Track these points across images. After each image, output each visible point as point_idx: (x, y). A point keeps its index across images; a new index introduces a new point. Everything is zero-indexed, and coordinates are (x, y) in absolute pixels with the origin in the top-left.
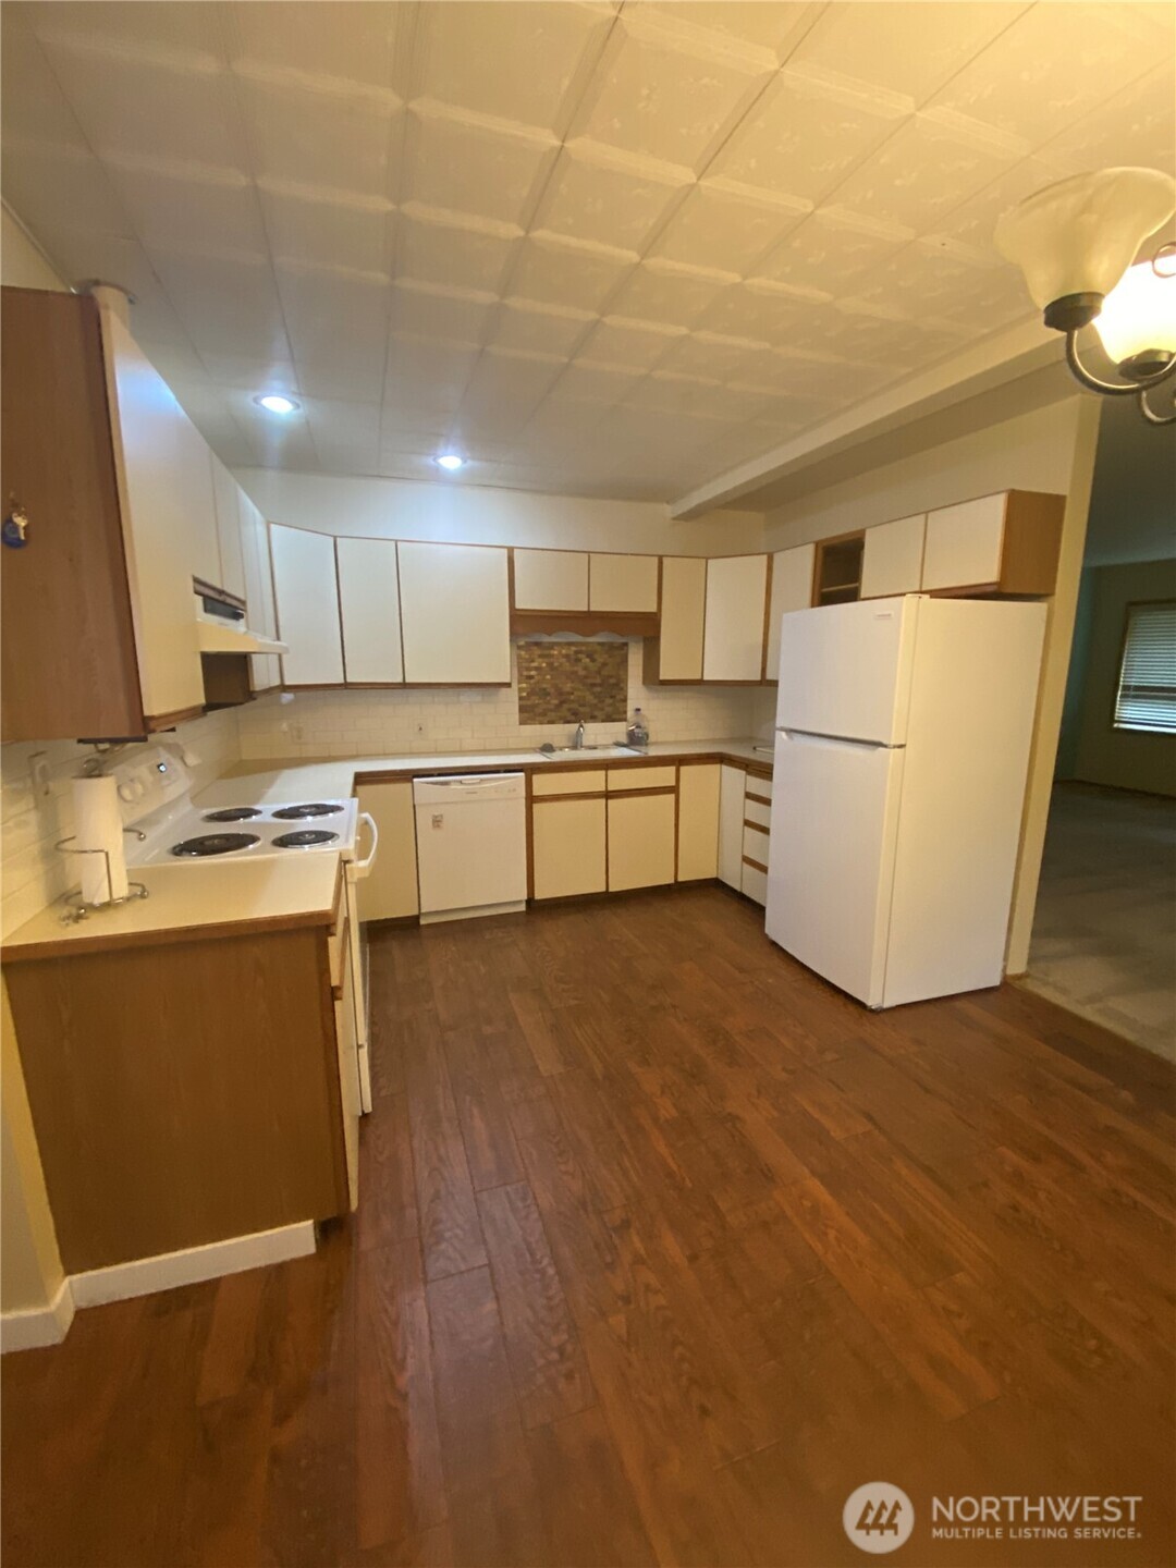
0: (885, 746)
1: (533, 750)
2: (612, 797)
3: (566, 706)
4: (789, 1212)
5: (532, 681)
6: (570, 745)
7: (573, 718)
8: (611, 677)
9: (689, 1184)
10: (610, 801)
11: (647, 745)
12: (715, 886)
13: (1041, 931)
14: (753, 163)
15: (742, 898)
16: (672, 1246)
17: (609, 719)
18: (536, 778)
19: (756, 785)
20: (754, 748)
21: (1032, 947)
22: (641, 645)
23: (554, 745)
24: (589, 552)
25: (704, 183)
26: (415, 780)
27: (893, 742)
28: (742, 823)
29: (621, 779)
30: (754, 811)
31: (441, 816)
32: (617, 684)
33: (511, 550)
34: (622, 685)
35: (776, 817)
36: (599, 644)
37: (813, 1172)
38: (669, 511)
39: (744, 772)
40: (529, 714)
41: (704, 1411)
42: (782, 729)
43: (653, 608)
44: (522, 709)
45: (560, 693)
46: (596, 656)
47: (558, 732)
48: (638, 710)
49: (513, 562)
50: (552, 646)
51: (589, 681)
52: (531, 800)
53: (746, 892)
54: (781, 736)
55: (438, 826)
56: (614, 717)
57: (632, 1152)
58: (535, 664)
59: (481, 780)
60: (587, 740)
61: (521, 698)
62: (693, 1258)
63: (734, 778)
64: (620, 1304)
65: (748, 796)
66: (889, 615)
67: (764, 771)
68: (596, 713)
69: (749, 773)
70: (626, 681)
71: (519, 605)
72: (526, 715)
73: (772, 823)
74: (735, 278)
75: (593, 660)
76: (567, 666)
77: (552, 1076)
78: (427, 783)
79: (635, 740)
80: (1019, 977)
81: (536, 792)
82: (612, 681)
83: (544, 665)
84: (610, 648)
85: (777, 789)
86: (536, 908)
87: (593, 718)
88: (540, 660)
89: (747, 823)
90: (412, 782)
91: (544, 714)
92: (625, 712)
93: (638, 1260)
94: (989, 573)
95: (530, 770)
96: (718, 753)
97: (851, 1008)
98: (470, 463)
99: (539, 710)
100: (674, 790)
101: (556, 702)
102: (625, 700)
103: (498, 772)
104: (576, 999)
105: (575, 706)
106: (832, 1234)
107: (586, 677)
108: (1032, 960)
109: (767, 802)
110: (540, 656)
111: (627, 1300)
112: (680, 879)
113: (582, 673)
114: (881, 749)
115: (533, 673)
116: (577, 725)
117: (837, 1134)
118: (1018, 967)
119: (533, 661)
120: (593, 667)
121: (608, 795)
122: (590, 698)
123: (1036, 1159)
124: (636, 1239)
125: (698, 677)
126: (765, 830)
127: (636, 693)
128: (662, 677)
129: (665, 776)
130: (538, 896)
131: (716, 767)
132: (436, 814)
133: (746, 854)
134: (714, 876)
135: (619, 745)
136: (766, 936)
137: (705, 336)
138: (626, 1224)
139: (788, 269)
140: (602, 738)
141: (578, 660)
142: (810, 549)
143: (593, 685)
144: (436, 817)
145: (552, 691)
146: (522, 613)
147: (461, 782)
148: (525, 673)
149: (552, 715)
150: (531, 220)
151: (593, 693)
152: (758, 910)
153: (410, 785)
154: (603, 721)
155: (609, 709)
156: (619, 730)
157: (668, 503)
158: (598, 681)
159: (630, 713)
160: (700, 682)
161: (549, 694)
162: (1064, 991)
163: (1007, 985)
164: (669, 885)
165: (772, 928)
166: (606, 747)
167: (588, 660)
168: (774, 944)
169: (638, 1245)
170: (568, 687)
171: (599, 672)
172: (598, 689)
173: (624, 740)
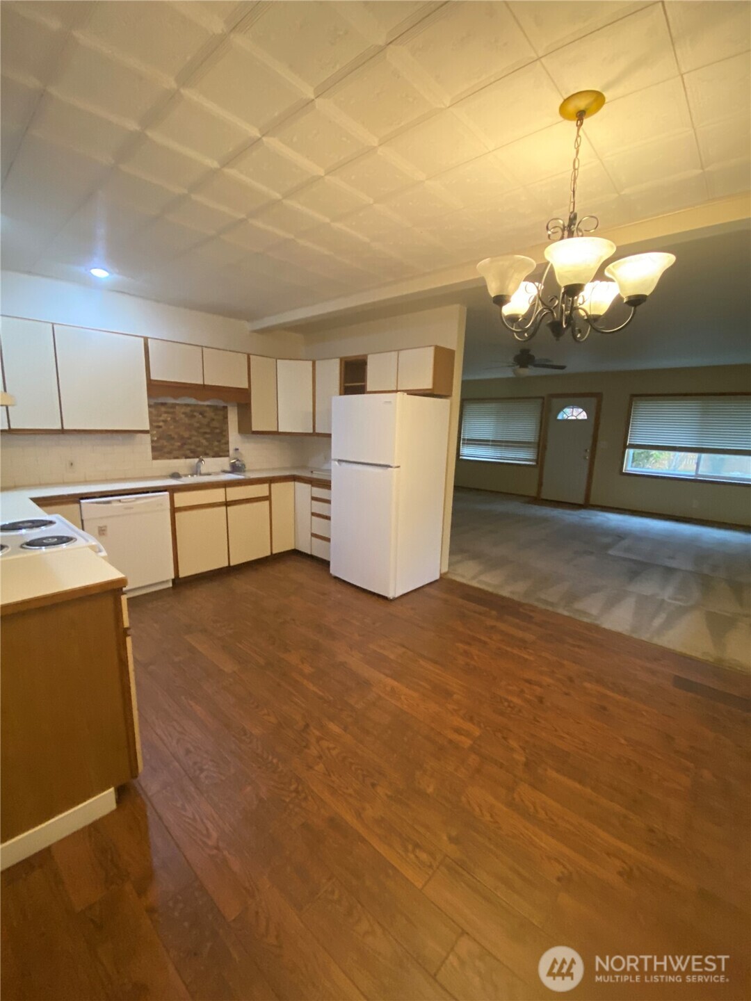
0: (391, 467)
1: (165, 477)
2: (229, 505)
3: (186, 447)
4: (383, 695)
5: (161, 430)
6: (191, 473)
7: (192, 455)
8: (216, 428)
9: (332, 698)
10: (229, 508)
11: (244, 471)
12: (295, 553)
13: (452, 552)
14: (353, 177)
15: (312, 558)
16: (334, 728)
17: (217, 455)
18: (176, 495)
19: (319, 492)
20: (312, 472)
21: (449, 559)
22: (236, 408)
23: (180, 473)
24: (202, 346)
25: (327, 177)
26: (82, 501)
27: (396, 465)
28: (310, 514)
29: (235, 493)
30: (319, 507)
31: (106, 527)
32: (221, 433)
33: (146, 339)
34: (224, 433)
35: (334, 510)
36: (208, 406)
37: (387, 675)
38: (248, 326)
39: (310, 486)
40: (159, 452)
41: (373, 785)
42: (335, 460)
43: (245, 386)
44: (154, 449)
45: (182, 438)
46: (206, 414)
47: (181, 464)
48: (237, 449)
49: (148, 347)
50: (174, 406)
51: (202, 430)
52: (174, 510)
53: (315, 554)
54: (335, 465)
55: (104, 534)
56: (221, 454)
57: (296, 694)
58: (161, 418)
59: (137, 499)
60: (203, 469)
61: (153, 441)
62: (345, 729)
63: (304, 490)
64: (318, 760)
65: (314, 499)
66: (390, 402)
67: (326, 484)
68: (208, 451)
69: (313, 486)
70: (227, 430)
71: (153, 377)
72: (156, 453)
73: (332, 512)
74: (327, 220)
75: (204, 417)
76: (186, 420)
77: (235, 672)
78: (93, 503)
79: (235, 468)
80: (445, 574)
81: (177, 505)
82: (218, 431)
83: (169, 419)
84: (215, 408)
85: (334, 494)
86: (180, 584)
87: (206, 455)
88: (166, 415)
89: (313, 514)
90: (80, 503)
91: (170, 452)
92: (228, 451)
93: (319, 739)
94: (427, 384)
95: (172, 490)
96: (291, 476)
97: (381, 601)
98: (116, 276)
99: (166, 450)
100: (268, 498)
101: (179, 444)
102: (227, 443)
103: (148, 492)
104: (231, 629)
105: (193, 447)
106: (403, 697)
107: (199, 428)
108: (450, 565)
109: (328, 502)
110: (166, 412)
111: (320, 757)
112: (274, 552)
113: (197, 425)
114: (390, 469)
115: (161, 424)
116: (196, 460)
117: (392, 657)
118: (445, 569)
119: (160, 416)
120: (205, 421)
121: (227, 504)
122: (204, 442)
123: (469, 644)
124: (315, 731)
125: (275, 429)
126: (328, 518)
127: (234, 438)
128: (254, 428)
129: (262, 490)
130: (182, 575)
131: (292, 484)
132: (101, 525)
133: (313, 532)
134: (293, 548)
135: (225, 472)
136: (331, 574)
137: (302, 242)
138: (307, 726)
139: (354, 224)
140: (214, 467)
141: (193, 416)
142: (338, 361)
143: (205, 433)
144: (101, 528)
145: (176, 437)
146: (155, 383)
147: (120, 501)
148: (155, 424)
149: (176, 453)
150: (228, 162)
151: (205, 439)
152: (325, 564)
153: (77, 506)
154: (214, 457)
155: (216, 449)
156: (224, 462)
157: (248, 321)
158: (208, 430)
159: (231, 452)
160: (277, 433)
161: (173, 438)
162: (463, 576)
163: (443, 578)
164: (267, 557)
165: (334, 570)
166: (217, 474)
167: (200, 416)
168: (336, 578)
169: (317, 733)
170: (186, 435)
171: (208, 425)
172: (208, 436)
173: (228, 468)
